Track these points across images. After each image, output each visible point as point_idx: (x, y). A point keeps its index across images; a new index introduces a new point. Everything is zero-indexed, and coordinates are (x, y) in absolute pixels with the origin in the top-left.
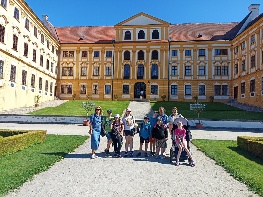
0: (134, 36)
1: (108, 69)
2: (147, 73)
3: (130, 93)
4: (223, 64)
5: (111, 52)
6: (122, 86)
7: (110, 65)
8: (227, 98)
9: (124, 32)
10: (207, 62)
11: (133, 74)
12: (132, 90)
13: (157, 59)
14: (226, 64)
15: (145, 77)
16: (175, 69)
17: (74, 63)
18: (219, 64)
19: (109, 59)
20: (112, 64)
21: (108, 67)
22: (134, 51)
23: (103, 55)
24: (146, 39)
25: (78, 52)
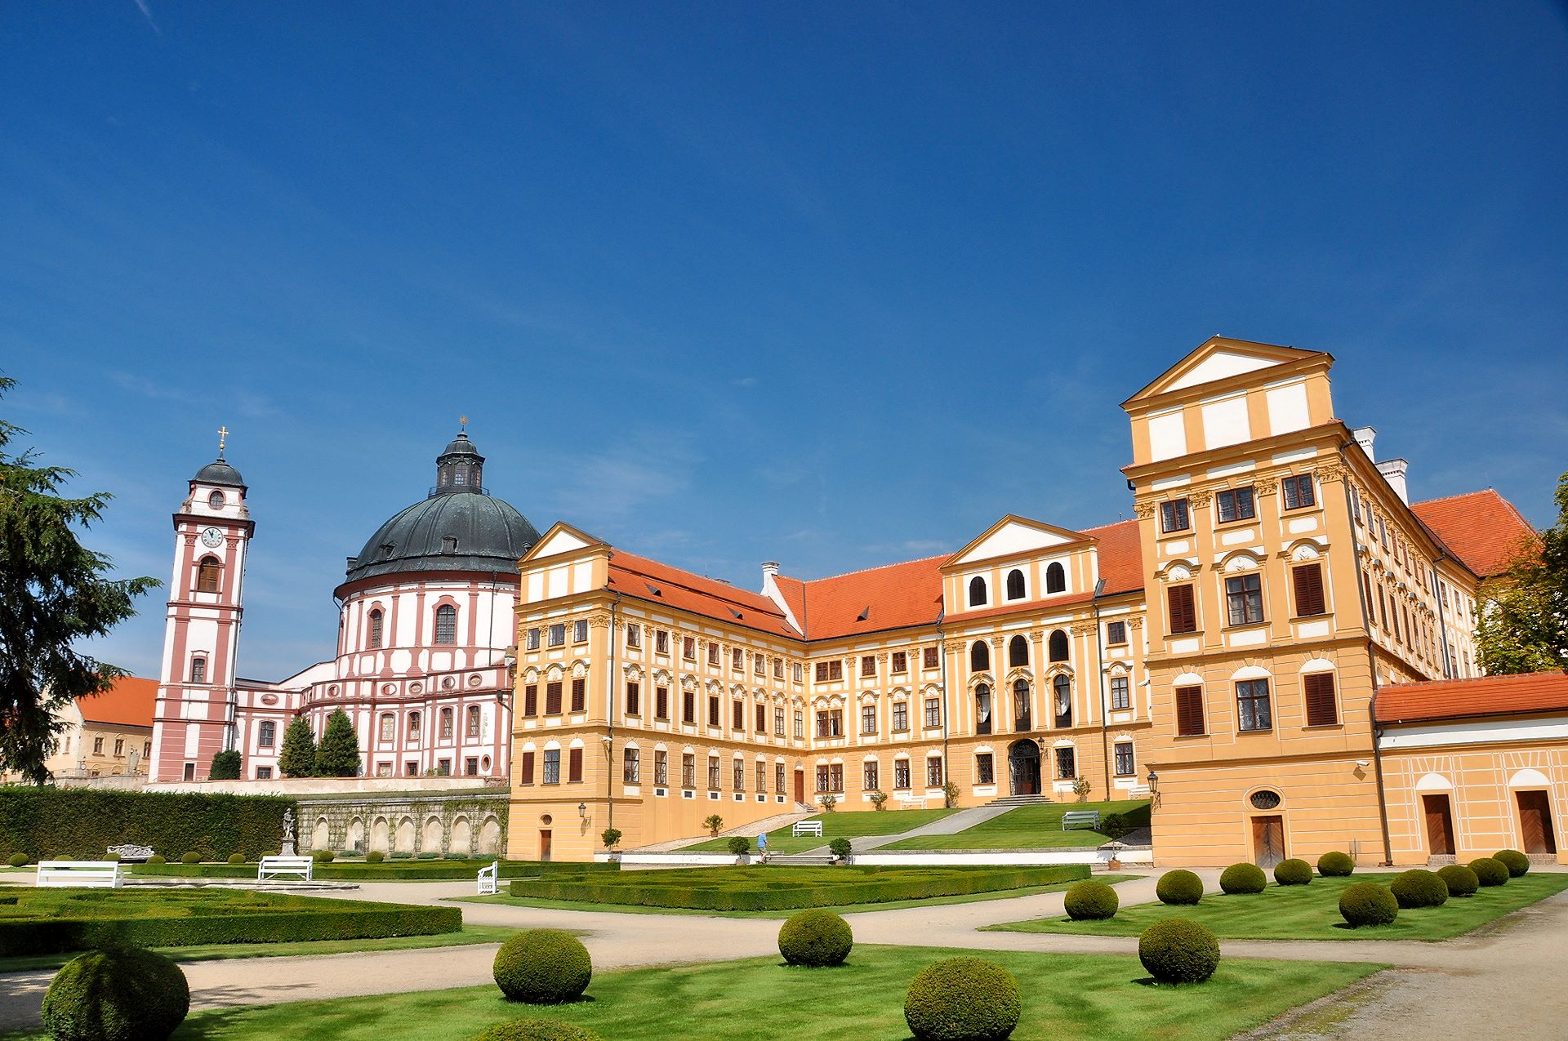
0: (997, 595)
2: (1043, 715)
3: (995, 780)
5: (935, 649)
6: (974, 758)
7: (936, 693)
9: (967, 579)
11: (1003, 715)
12: (1002, 767)
13: (1067, 658)
15: (1035, 727)
16: (1121, 686)
17: (843, 696)
19: (932, 676)
20: (939, 689)
21: (932, 700)
22: (998, 642)
23: (915, 663)
24: (1028, 598)
25: (852, 662)
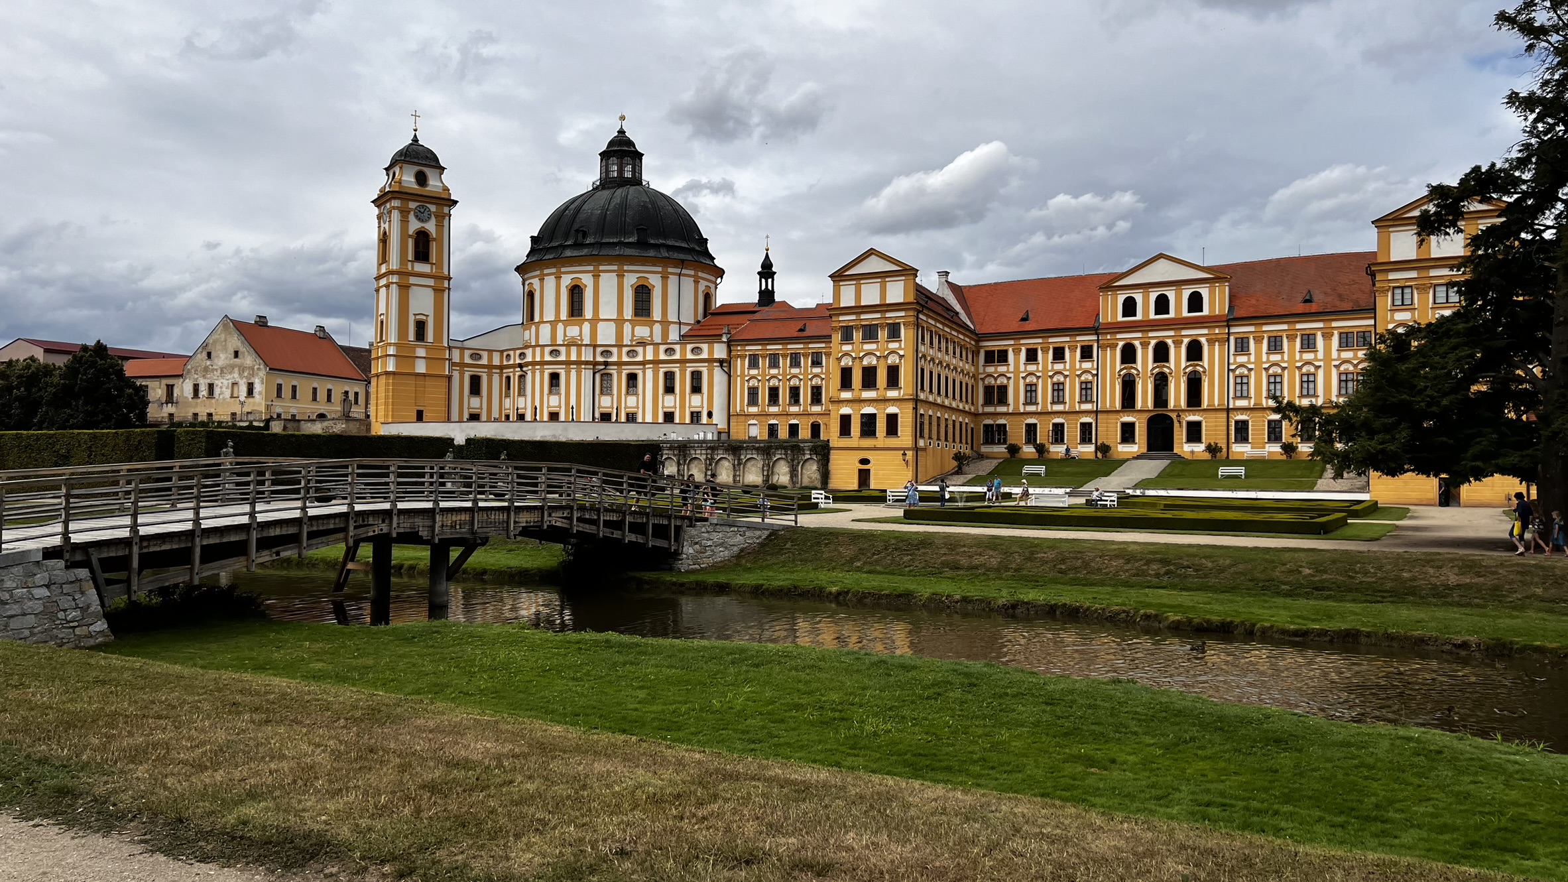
0: (1146, 309)
1: (1086, 388)
2: (1177, 394)
3: (1137, 441)
4: (1359, 367)
5: (1091, 346)
6: (1119, 425)
7: (1090, 378)
9: (1121, 299)
10: (1321, 363)
11: (1145, 396)
12: (1141, 432)
13: (1200, 359)
15: (1171, 405)
16: (1242, 381)
17: (1008, 375)
18: (1351, 368)
19: (1087, 365)
20: (1093, 375)
21: (1086, 383)
22: (1144, 344)
23: (1072, 357)
24: (1172, 315)
25: (1017, 352)
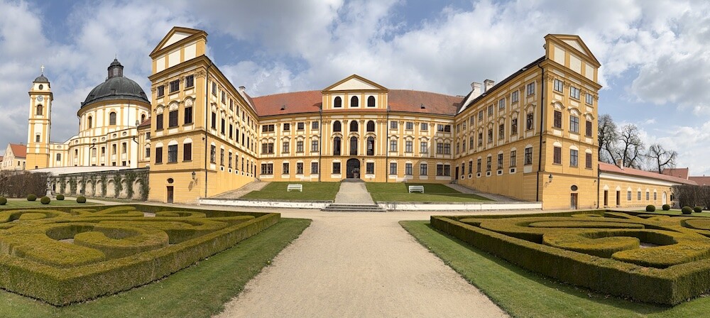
0: (346, 104)
1: (315, 144)
2: (362, 149)
3: (341, 172)
4: (445, 141)
5: (318, 122)
6: (332, 164)
7: (317, 139)
8: (449, 178)
9: (334, 97)
10: (429, 138)
11: (345, 149)
12: (343, 168)
13: (374, 131)
14: (449, 142)
15: (359, 154)
16: (394, 144)
17: (274, 138)
18: (442, 142)
19: (316, 132)
21: (315, 141)
22: (346, 122)
23: (308, 127)
24: (359, 107)
25: (279, 125)
